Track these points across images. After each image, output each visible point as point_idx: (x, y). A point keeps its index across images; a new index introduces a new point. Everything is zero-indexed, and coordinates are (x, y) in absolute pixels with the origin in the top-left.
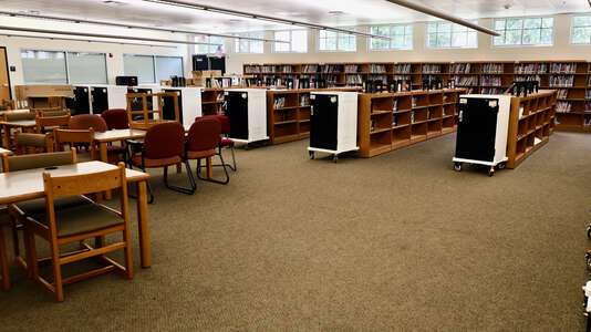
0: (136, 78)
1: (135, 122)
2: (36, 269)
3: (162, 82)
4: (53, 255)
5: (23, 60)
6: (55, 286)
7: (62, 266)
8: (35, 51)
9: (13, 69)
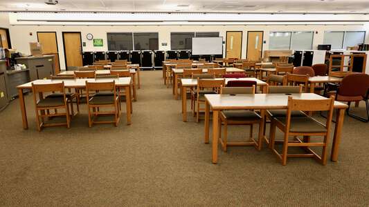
0: (330, 46)
1: (333, 72)
2: (273, 145)
3: (348, 48)
4: (285, 140)
5: (271, 37)
6: (283, 157)
7: (289, 147)
8: (275, 32)
9: (265, 42)
